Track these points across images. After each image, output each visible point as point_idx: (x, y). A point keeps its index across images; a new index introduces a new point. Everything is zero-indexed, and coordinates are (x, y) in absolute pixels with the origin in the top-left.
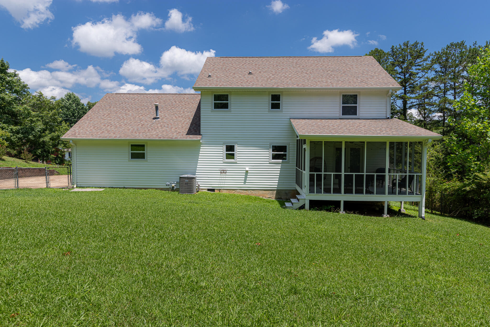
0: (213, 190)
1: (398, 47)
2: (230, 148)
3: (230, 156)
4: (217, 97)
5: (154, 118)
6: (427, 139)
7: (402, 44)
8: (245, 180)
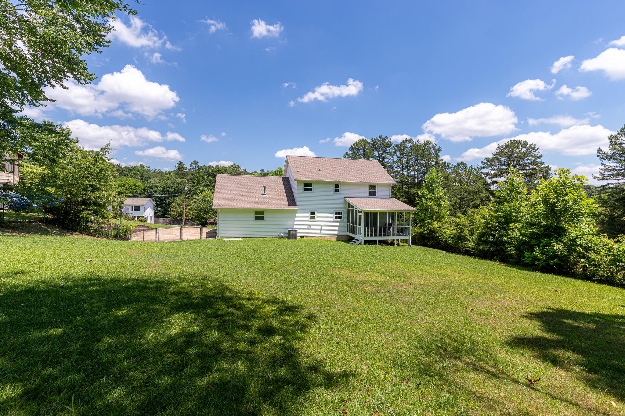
0: (303, 237)
1: (376, 139)
2: (313, 213)
3: (313, 218)
4: (306, 185)
5: (263, 195)
6: (412, 211)
7: (378, 138)
8: (321, 231)
